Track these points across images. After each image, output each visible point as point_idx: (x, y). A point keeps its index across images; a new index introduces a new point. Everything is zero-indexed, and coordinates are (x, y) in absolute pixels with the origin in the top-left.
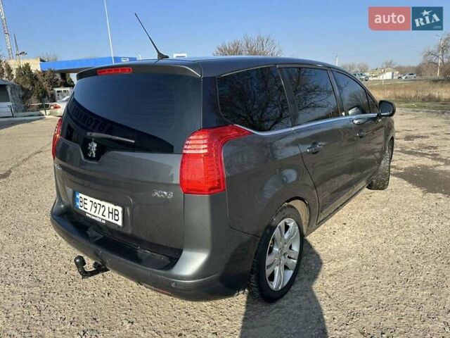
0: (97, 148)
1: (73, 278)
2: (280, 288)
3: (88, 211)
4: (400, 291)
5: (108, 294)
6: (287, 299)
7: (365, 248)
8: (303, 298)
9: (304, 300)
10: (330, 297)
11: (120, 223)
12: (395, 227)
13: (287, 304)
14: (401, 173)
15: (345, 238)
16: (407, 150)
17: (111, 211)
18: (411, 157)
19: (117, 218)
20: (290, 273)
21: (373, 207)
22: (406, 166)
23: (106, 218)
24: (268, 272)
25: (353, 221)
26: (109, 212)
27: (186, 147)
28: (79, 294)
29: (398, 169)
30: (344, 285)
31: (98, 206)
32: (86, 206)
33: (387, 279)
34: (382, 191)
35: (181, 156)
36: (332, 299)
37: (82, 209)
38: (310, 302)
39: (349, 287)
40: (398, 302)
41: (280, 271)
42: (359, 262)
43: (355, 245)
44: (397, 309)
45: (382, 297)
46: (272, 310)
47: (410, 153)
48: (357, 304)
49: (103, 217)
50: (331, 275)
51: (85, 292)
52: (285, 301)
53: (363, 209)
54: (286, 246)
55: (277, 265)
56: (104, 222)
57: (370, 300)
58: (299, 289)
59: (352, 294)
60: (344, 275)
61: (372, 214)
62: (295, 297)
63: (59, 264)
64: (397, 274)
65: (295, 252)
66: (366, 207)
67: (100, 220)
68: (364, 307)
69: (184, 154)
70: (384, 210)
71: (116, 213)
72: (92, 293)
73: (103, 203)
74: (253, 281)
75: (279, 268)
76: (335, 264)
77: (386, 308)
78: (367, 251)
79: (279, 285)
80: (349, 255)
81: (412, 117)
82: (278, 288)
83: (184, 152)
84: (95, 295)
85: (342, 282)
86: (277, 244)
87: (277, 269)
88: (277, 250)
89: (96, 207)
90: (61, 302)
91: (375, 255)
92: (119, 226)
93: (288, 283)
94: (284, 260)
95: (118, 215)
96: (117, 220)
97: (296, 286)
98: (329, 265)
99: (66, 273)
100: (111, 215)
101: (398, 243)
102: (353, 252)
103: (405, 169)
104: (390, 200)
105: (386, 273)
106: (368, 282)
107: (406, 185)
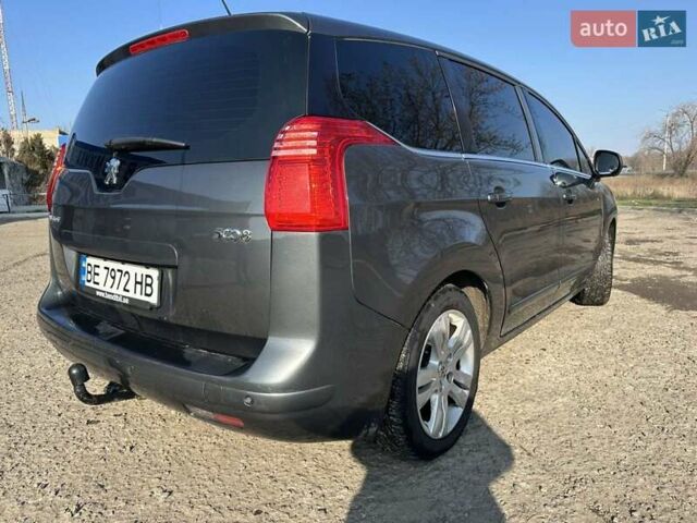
0: (119, 168)
1: (70, 422)
2: (441, 435)
3: (100, 287)
4: (653, 445)
5: (131, 448)
6: (453, 456)
7: (581, 383)
8: (482, 455)
9: (484, 459)
10: (529, 454)
11: (154, 300)
12: (629, 354)
13: (454, 465)
14: (627, 285)
15: (547, 368)
16: (632, 256)
17: (139, 280)
18: (640, 265)
19: (149, 290)
20: (458, 412)
21: (587, 326)
22: (633, 276)
23: (131, 294)
24: (421, 399)
25: (556, 347)
26: (137, 283)
27: (276, 145)
28: (78, 447)
29: (621, 280)
30: (553, 436)
31: (118, 274)
32: (97, 279)
33: (627, 428)
34: (600, 307)
35: (268, 163)
36: (535, 458)
37: (91, 285)
38: (494, 462)
39: (562, 439)
40: (653, 461)
41: (440, 403)
42: (574, 403)
43: (565, 378)
44: (653, 473)
45: (623, 455)
46: (427, 474)
47: (637, 260)
48: (579, 464)
49: (125, 294)
50: (527, 422)
51: (90, 445)
52: (450, 460)
53: (573, 330)
54: (451, 360)
55: (436, 391)
56: (126, 301)
57: (601, 458)
58: (474, 441)
59: (569, 450)
60: (551, 422)
61: (586, 337)
62: (467, 454)
63: (49, 403)
64: (644, 420)
65: (465, 375)
66: (577, 327)
67: (120, 300)
68: (592, 469)
69: (275, 157)
70: (607, 331)
71: (149, 281)
72: (102, 445)
73: (125, 268)
74: (394, 413)
75: (440, 398)
76: (534, 404)
77: (632, 471)
78: (585, 388)
79: (439, 430)
80: (555, 393)
81: (632, 217)
82: (438, 434)
83: (274, 153)
84: (107, 449)
85: (548, 432)
86: (436, 351)
87: (435, 398)
88: (437, 363)
89: (114, 278)
90: (44, 460)
91: (600, 393)
92: (152, 307)
93: (454, 429)
94: (447, 386)
95: (150, 285)
96: (149, 295)
97: (468, 437)
98: (524, 406)
99: (59, 415)
100: (138, 286)
101: (638, 376)
102: (561, 388)
103: (632, 280)
104: (615, 318)
105: (624, 419)
106: (593, 432)
107: (637, 300)
